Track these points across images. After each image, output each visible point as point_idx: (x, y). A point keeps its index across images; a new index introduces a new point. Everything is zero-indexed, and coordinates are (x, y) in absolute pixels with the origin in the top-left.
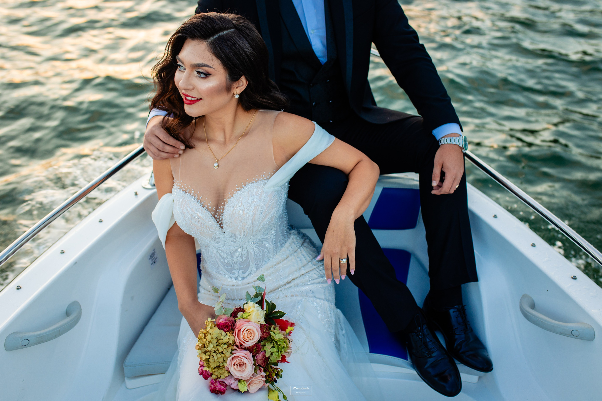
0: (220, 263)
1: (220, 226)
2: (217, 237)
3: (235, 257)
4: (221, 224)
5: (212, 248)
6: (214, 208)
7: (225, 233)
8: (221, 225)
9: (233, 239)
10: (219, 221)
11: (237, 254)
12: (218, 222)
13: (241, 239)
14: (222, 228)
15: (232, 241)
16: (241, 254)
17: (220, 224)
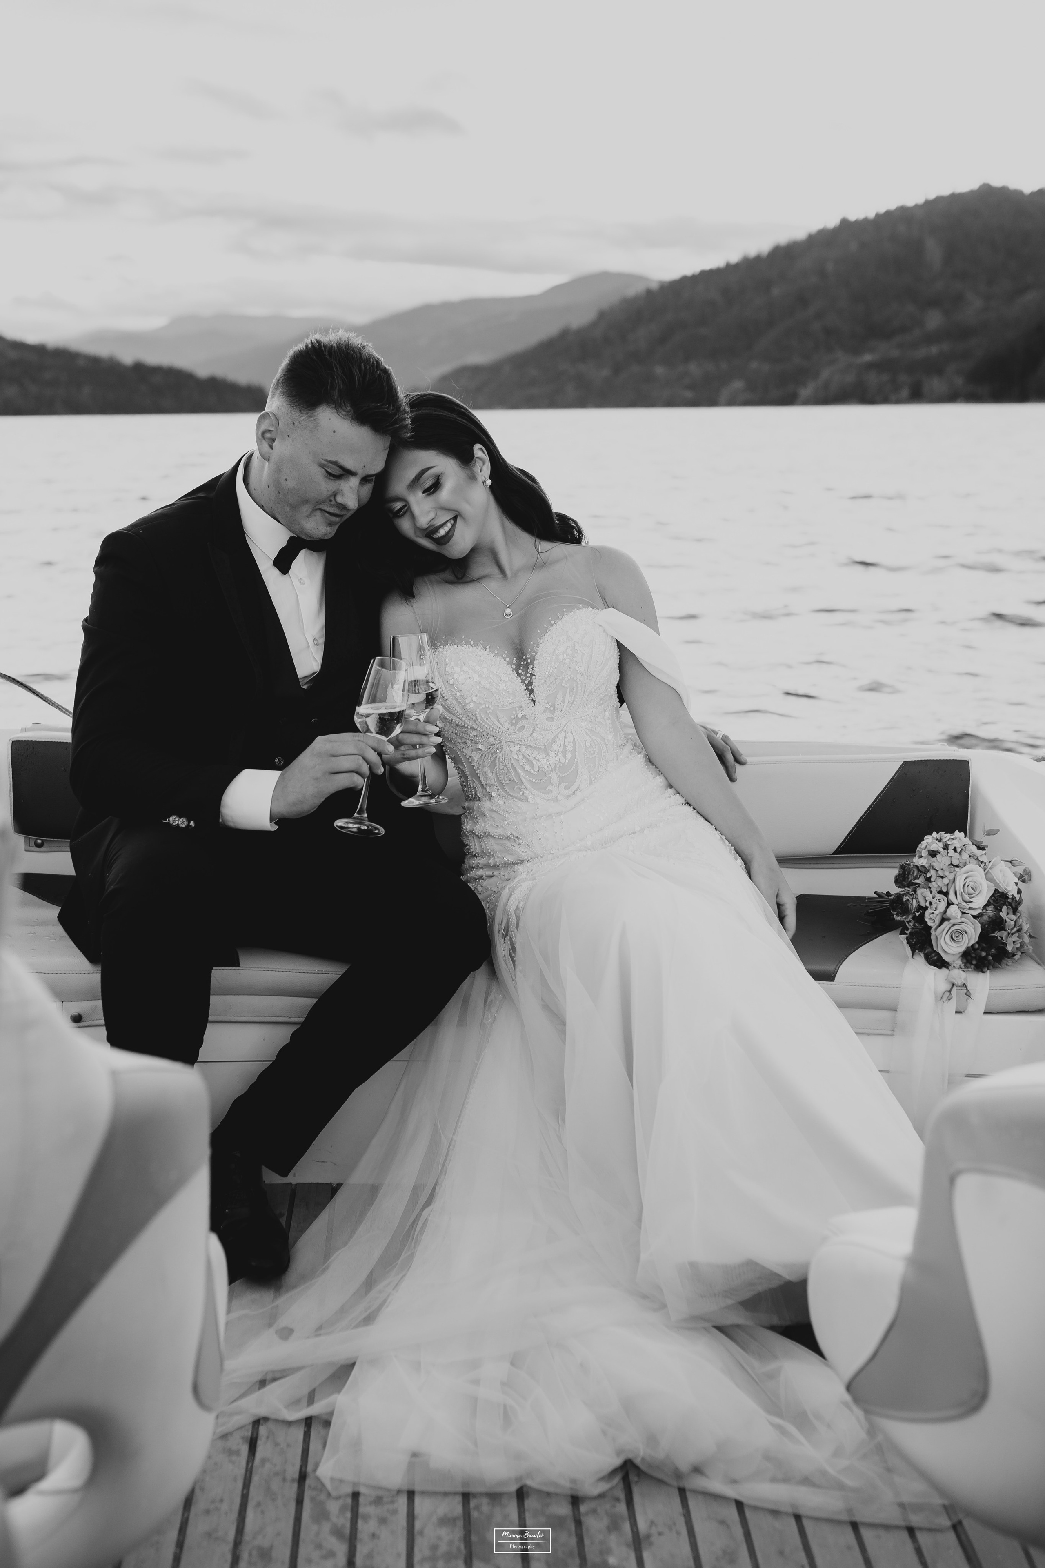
0: (522, 774)
1: (527, 689)
2: (520, 716)
3: (552, 754)
4: (530, 683)
5: (508, 748)
6: (515, 659)
7: (534, 702)
8: (530, 688)
9: (550, 715)
10: (525, 680)
11: (555, 747)
12: (523, 682)
13: (563, 712)
14: (531, 692)
15: (548, 719)
16: (562, 746)
17: (527, 686)
